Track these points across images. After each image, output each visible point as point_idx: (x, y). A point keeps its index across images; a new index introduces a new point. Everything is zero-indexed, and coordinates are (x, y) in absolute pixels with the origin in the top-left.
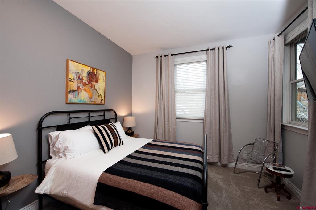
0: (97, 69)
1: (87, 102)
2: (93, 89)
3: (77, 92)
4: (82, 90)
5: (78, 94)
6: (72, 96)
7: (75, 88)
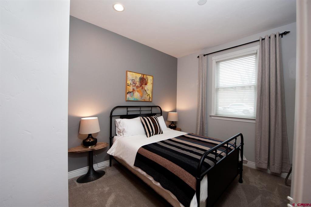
0: (146, 75)
1: (139, 100)
2: (143, 90)
3: (132, 93)
4: (136, 92)
5: (133, 94)
6: (129, 96)
7: (131, 90)
